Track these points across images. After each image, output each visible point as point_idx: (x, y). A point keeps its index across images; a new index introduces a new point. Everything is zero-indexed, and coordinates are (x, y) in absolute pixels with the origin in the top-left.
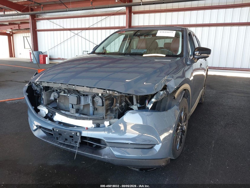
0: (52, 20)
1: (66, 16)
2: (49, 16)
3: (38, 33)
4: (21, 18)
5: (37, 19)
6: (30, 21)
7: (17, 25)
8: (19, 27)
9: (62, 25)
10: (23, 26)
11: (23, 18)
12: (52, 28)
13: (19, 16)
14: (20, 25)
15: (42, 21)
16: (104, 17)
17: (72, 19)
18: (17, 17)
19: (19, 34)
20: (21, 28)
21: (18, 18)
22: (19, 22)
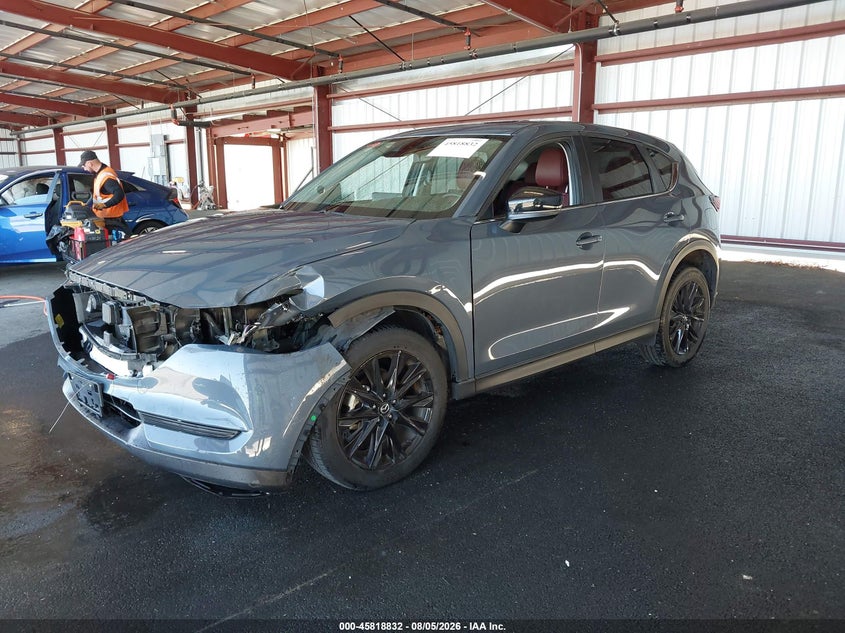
0: (370, 99)
1: (406, 83)
2: (363, 85)
3: (335, 137)
4: (295, 95)
5: (332, 96)
6: (315, 104)
7: (287, 117)
8: (291, 120)
9: (394, 112)
10: (299, 119)
11: (301, 94)
12: (369, 121)
13: (285, 92)
14: (295, 116)
15: (346, 103)
16: (510, 81)
17: (422, 92)
18: (280, 93)
19: (301, 141)
20: (296, 124)
21: (288, 96)
22: (290, 108)
